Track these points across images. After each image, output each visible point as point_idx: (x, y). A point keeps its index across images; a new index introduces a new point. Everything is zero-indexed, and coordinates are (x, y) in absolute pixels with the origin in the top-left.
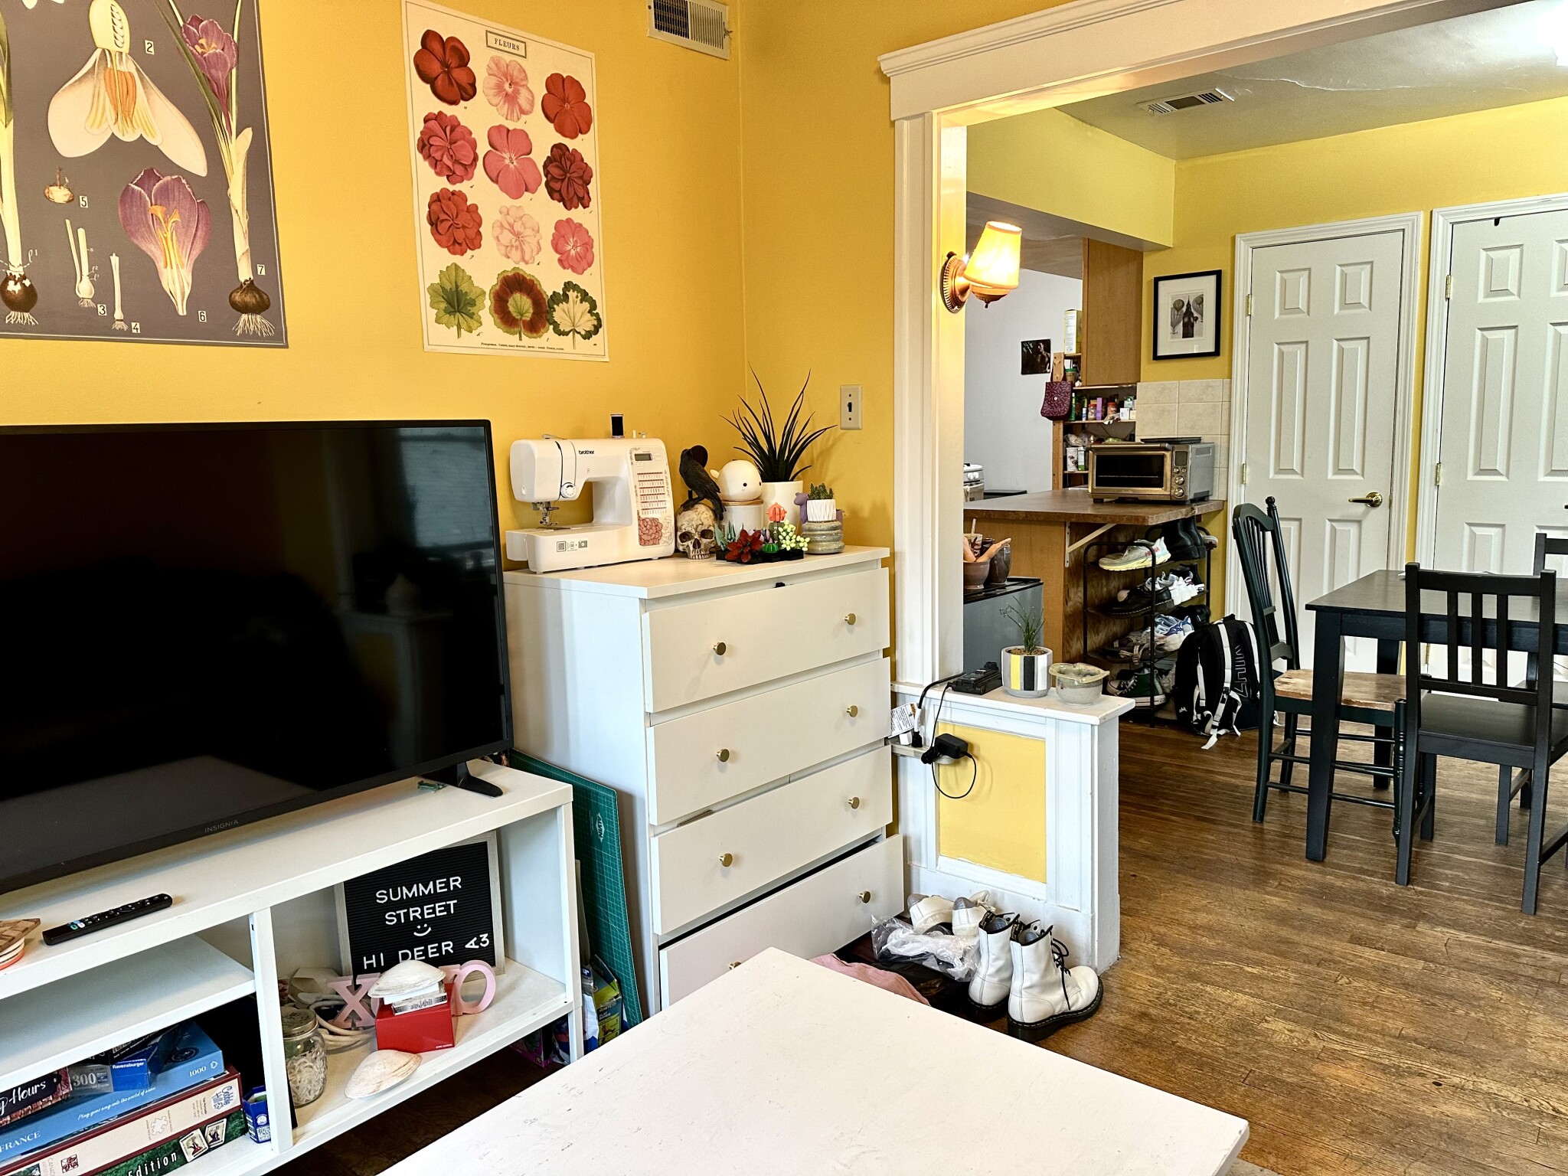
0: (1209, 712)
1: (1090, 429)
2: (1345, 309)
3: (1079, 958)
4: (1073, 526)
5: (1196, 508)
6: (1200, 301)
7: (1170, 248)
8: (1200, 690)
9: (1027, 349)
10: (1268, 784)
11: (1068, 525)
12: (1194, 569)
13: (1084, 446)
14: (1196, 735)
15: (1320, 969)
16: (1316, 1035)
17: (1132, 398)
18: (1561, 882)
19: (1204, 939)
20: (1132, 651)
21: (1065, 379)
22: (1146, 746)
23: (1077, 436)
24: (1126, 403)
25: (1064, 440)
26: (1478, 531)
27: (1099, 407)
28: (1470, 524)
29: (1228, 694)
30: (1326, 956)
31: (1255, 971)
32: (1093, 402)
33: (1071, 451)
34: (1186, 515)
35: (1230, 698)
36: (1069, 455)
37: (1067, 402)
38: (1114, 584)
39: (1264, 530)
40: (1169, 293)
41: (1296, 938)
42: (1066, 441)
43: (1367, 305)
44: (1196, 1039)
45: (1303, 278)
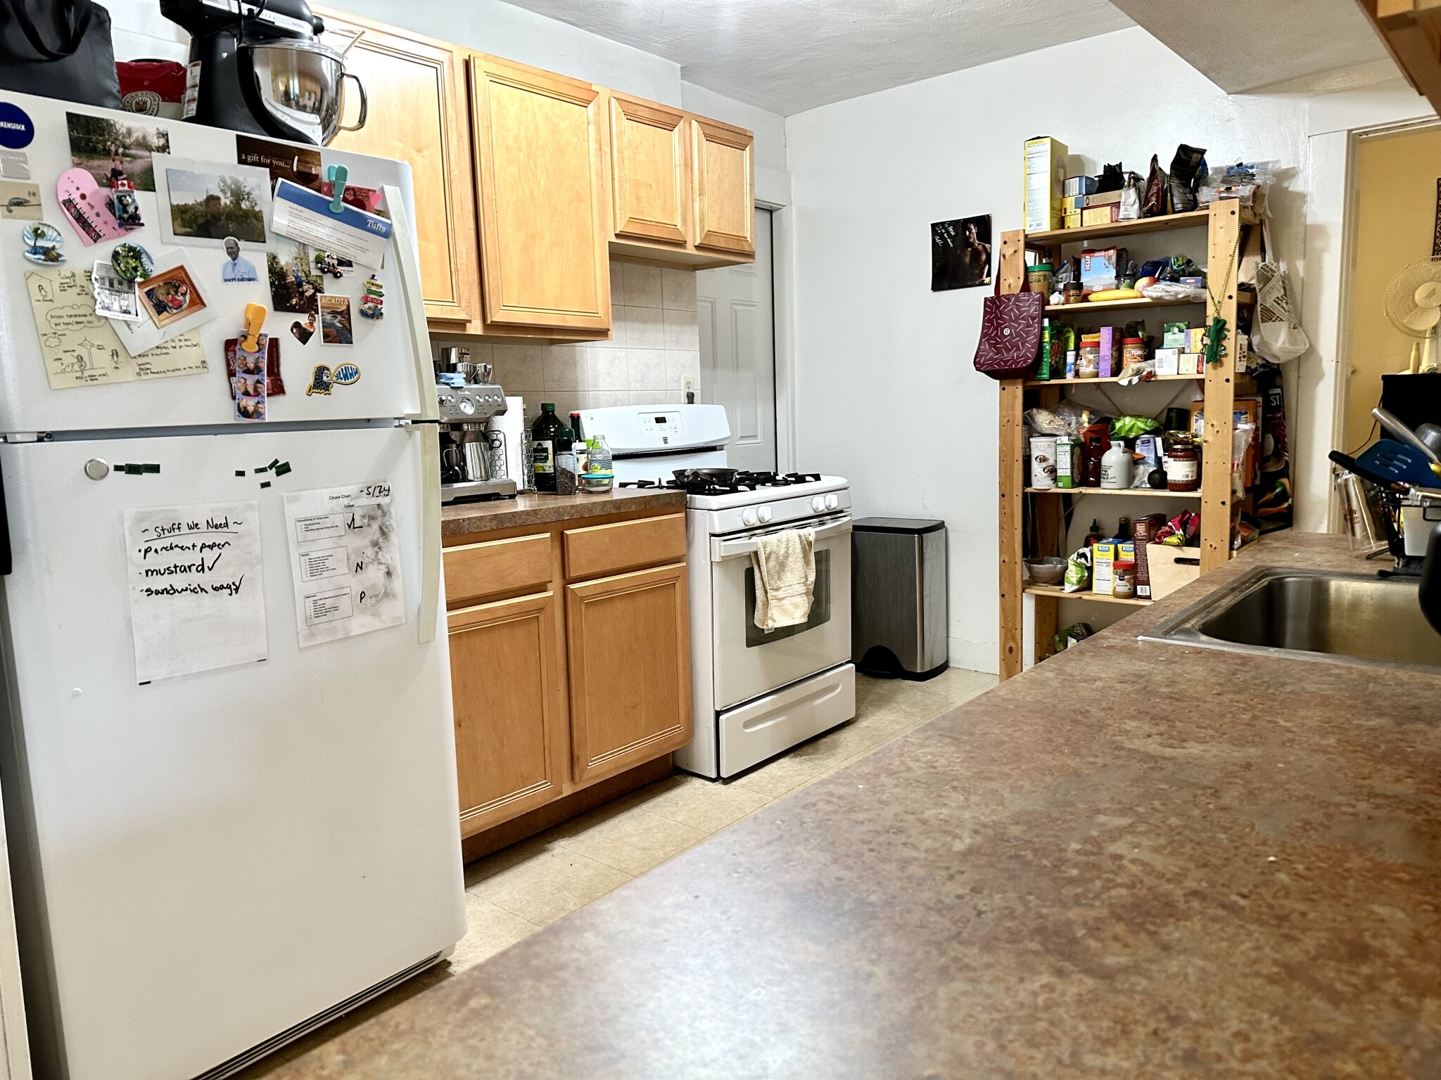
9: (942, 237)
13: (1069, 435)
17: (1182, 325)
21: (1026, 287)
23: (1054, 412)
24: (1168, 337)
25: (1026, 423)
27: (1106, 349)
32: (1086, 338)
33: (1040, 446)
36: (1035, 453)
37: (1032, 339)
42: (1029, 424)
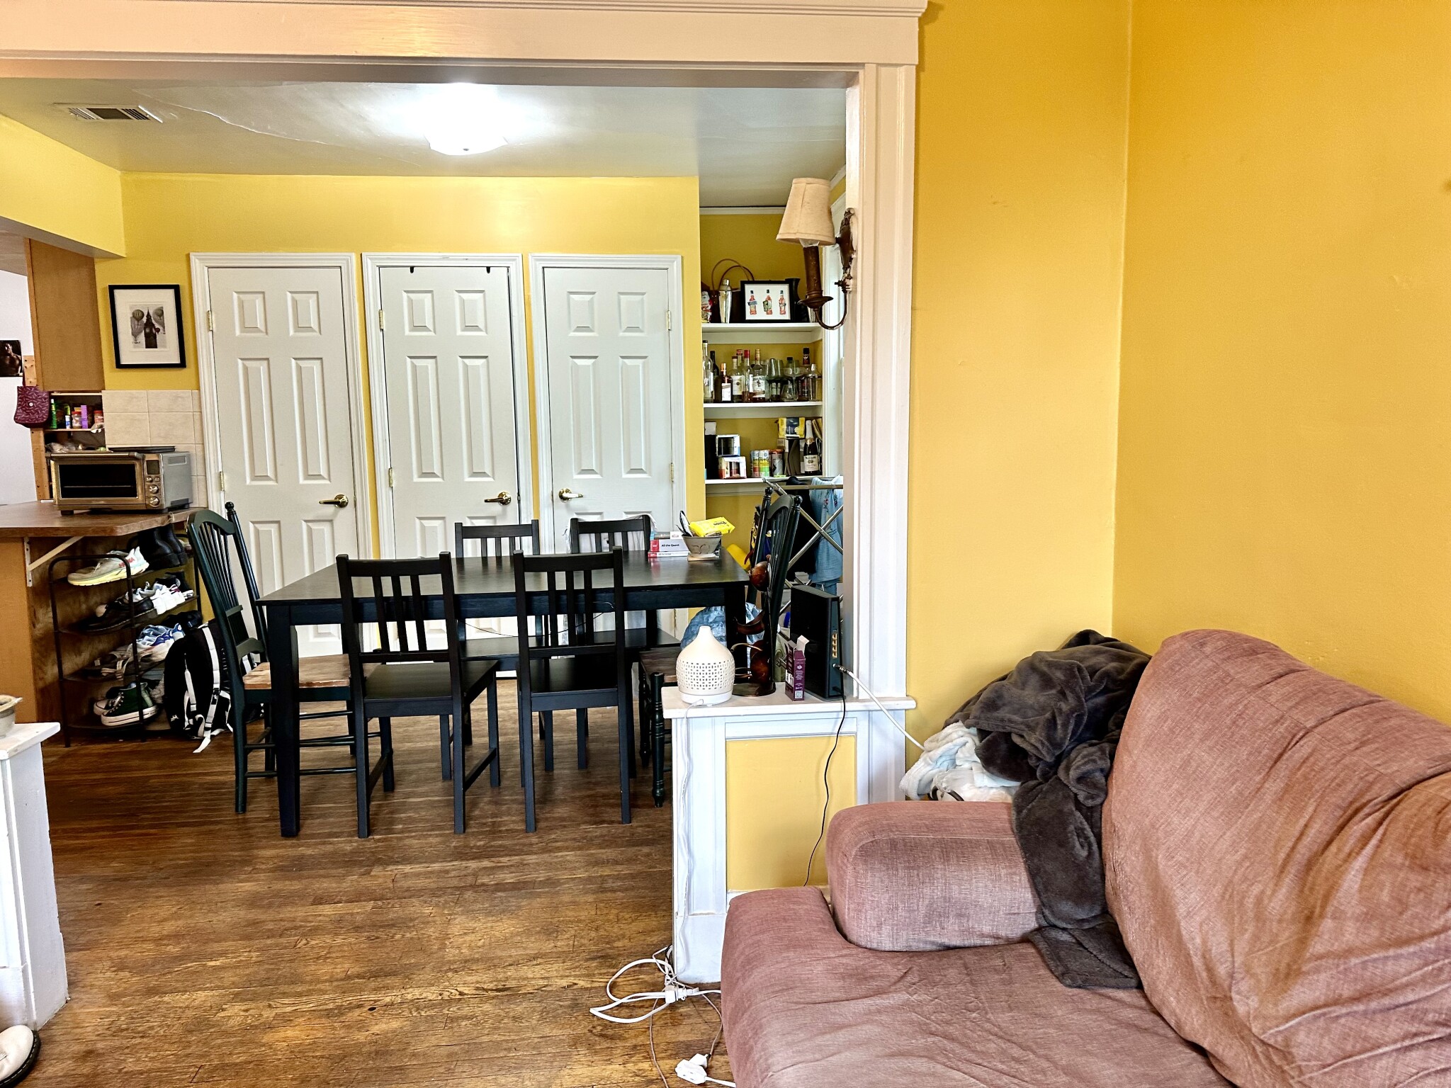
0: (200, 716)
1: (78, 438)
2: (298, 332)
3: (12, 1019)
4: (32, 542)
5: (173, 515)
6: (160, 313)
7: (121, 257)
8: (190, 695)
10: (246, 775)
11: (26, 540)
12: (180, 576)
14: (190, 740)
15: (281, 940)
16: (270, 1006)
18: (486, 799)
19: (168, 948)
20: (115, 667)
22: (135, 763)
23: (63, 444)
25: (47, 450)
26: (426, 523)
27: (84, 415)
28: (420, 518)
29: (218, 694)
30: (288, 925)
31: (218, 963)
32: (77, 409)
34: (162, 523)
35: (221, 698)
37: (46, 409)
38: (94, 599)
39: (225, 534)
40: (127, 302)
41: (263, 917)
42: (49, 450)
43: (317, 329)
44: (146, 1057)
45: (259, 301)
